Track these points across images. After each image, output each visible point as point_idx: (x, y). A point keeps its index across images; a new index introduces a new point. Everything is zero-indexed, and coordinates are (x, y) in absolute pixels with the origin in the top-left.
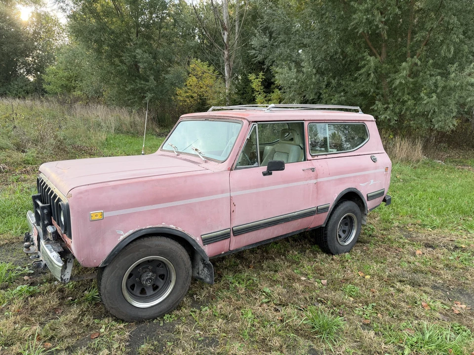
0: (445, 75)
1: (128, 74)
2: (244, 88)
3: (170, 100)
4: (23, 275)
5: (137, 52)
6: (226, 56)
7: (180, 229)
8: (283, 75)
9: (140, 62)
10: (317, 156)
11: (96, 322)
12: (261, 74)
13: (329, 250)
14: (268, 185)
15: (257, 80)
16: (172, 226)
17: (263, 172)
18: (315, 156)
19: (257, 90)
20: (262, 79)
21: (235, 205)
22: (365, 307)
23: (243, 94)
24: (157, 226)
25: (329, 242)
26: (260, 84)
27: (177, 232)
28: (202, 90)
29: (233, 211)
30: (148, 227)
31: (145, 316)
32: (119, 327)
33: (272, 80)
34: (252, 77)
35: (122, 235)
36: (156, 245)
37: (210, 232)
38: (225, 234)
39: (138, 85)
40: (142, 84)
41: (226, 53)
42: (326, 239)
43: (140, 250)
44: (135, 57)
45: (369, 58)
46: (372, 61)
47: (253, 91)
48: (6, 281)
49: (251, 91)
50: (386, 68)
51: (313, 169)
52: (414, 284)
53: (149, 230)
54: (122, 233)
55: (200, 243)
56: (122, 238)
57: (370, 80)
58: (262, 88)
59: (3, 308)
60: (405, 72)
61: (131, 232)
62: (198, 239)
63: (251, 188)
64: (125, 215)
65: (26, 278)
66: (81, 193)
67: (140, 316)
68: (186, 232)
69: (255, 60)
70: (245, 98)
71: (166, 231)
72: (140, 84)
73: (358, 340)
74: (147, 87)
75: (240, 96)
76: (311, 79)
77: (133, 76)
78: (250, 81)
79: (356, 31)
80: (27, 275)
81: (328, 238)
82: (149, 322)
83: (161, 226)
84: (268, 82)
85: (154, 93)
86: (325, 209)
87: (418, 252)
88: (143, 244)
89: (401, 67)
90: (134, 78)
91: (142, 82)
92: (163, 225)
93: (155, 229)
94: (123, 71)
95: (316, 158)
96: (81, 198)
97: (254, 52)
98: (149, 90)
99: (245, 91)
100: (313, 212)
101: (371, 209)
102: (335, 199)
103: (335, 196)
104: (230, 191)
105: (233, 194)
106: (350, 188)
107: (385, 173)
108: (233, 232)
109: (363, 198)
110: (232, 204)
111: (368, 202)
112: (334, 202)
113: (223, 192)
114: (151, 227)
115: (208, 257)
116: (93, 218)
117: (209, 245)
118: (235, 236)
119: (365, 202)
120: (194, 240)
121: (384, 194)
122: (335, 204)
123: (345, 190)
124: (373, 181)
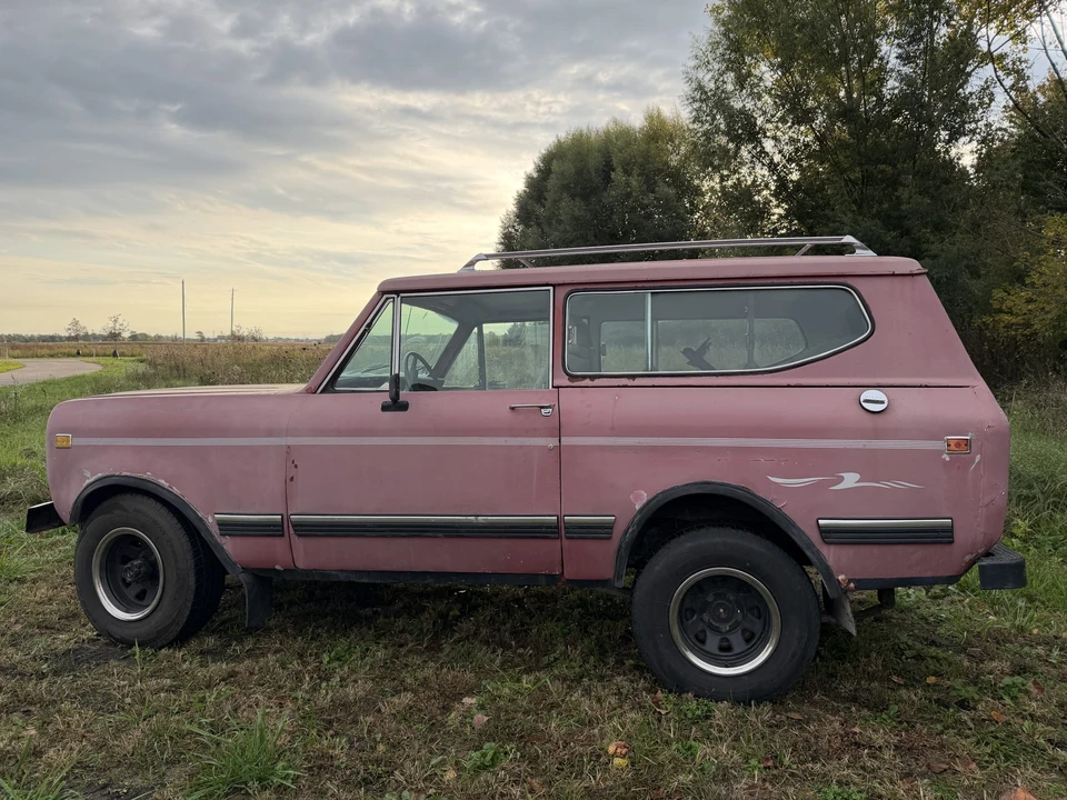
7: (176, 490)
10: (592, 378)
16: (162, 482)
17: (382, 404)
18: (584, 377)
21: (296, 466)
24: (138, 475)
27: (169, 495)
29: (292, 479)
30: (124, 474)
35: (88, 478)
37: (236, 512)
38: (271, 525)
53: (124, 480)
54: (89, 474)
55: (215, 530)
56: (88, 482)
61: (100, 475)
62: (210, 520)
64: (95, 447)
68: (186, 499)
71: (150, 488)
83: (145, 477)
92: (148, 475)
93: (132, 480)
95: (586, 383)
100: (547, 527)
101: (859, 580)
102: (638, 507)
103: (638, 497)
104: (288, 433)
105: (291, 441)
106: (714, 483)
107: (948, 459)
108: (293, 526)
109: (794, 530)
110: (289, 464)
111: (832, 548)
112: (635, 516)
113: (270, 433)
114: (128, 474)
115: (235, 564)
116: (59, 444)
117: (235, 538)
118: (299, 536)
119: (811, 545)
120: (201, 519)
121: (952, 537)
122: (640, 521)
123: (686, 485)
124: (857, 476)
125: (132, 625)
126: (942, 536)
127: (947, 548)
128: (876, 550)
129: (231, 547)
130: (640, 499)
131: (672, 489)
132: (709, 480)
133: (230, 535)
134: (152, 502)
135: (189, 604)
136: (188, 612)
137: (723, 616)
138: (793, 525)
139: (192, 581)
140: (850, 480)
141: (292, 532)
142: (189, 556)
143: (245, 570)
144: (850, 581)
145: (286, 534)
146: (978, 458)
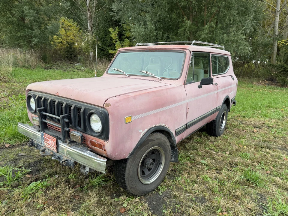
0: (228, 33)
1: (18, 24)
2: (104, 37)
3: (50, 44)
4: (25, 174)
5: (25, 8)
6: (88, 16)
7: (167, 126)
8: (136, 29)
9: (26, 16)
11: (115, 200)
12: (117, 28)
13: (216, 134)
14: (201, 94)
15: (115, 32)
16: (164, 125)
17: (198, 86)
19: (114, 39)
20: (118, 31)
21: (188, 109)
22: (259, 164)
23: (103, 41)
25: (216, 129)
26: (117, 35)
27: (166, 129)
28: (70, 38)
29: (188, 113)
30: (154, 126)
31: (150, 190)
32: (136, 201)
33: (123, 33)
34: (111, 30)
35: (142, 133)
36: (157, 139)
37: (178, 128)
38: (184, 129)
39: (26, 32)
40: (29, 32)
41: (88, 13)
42: (215, 128)
43: (149, 143)
44: (23, 12)
45: (187, 21)
46: (189, 23)
47: (111, 39)
48: (15, 181)
49: (109, 39)
50: (194, 28)
51: (216, 84)
52: (269, 148)
53: (155, 128)
54: (141, 131)
56: (142, 135)
57: (186, 35)
58: (118, 37)
59: (30, 202)
60: (207, 31)
61: (146, 130)
62: (174, 133)
65: (28, 176)
66: (117, 102)
67: (147, 191)
68: (169, 128)
69: (114, 19)
70: (106, 44)
71: (162, 129)
72: (27, 32)
73: (274, 183)
74: (33, 34)
75: (101, 43)
76: (153, 33)
77: (21, 26)
78: (110, 33)
79: (180, 4)
80: (27, 174)
81: (217, 127)
82: (151, 194)
83: (159, 125)
84: (120, 34)
85: (39, 39)
86: (218, 109)
87: (255, 131)
88: (150, 138)
89: (205, 28)
90: (22, 27)
91: (30, 31)
93: (157, 127)
94: (14, 22)
95: (214, 77)
96: (118, 106)
97: (112, 13)
98: (35, 37)
99: (105, 39)
104: (187, 99)
118: (187, 129)
131: (225, 98)
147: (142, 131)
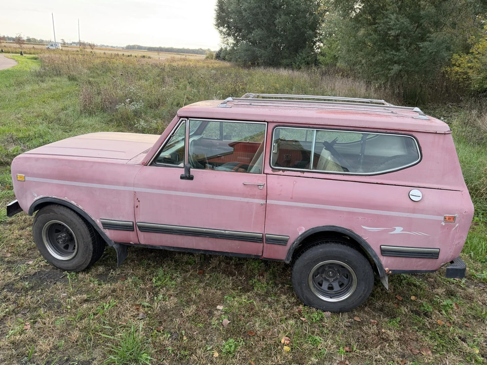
7: (80, 207)
10: (283, 170)
14: (184, 190)
16: (73, 202)
18: (280, 170)
21: (139, 201)
24: (60, 198)
27: (77, 208)
29: (137, 207)
30: (54, 197)
31: (57, 265)
36: (62, 214)
37: (111, 219)
38: (127, 226)
43: (50, 213)
51: (261, 185)
53: (53, 199)
55: (101, 226)
56: (36, 199)
61: (42, 196)
62: (98, 222)
63: (159, 188)
68: (85, 211)
71: (68, 205)
74: (397, 58)
83: (64, 199)
86: (282, 242)
91: (393, 52)
92: (66, 199)
93: (58, 200)
95: (281, 172)
98: (398, 61)
100: (257, 238)
101: (394, 270)
102: (300, 234)
103: (301, 229)
104: (134, 185)
105: (136, 189)
106: (336, 227)
107: (444, 224)
108: (138, 227)
109: (370, 249)
110: (136, 199)
111: (385, 258)
112: (299, 237)
113: (125, 184)
114: (56, 197)
115: (111, 241)
116: (19, 179)
117: (110, 230)
118: (141, 231)
119: (376, 256)
120: (93, 221)
121: (438, 256)
122: (300, 239)
123: (324, 226)
124: (402, 229)
125: (64, 262)
126: (434, 255)
127: (435, 260)
128: (404, 259)
129: (109, 234)
130: (302, 230)
131: (317, 227)
132: (335, 225)
133: (108, 229)
134: (69, 211)
135: (91, 257)
136: (90, 260)
137: (331, 275)
138: (369, 247)
139: (91, 247)
140: (398, 230)
141: (138, 229)
142: (89, 236)
143: (115, 243)
144: (390, 270)
145: (135, 230)
146: (457, 225)
147: (36, 196)
